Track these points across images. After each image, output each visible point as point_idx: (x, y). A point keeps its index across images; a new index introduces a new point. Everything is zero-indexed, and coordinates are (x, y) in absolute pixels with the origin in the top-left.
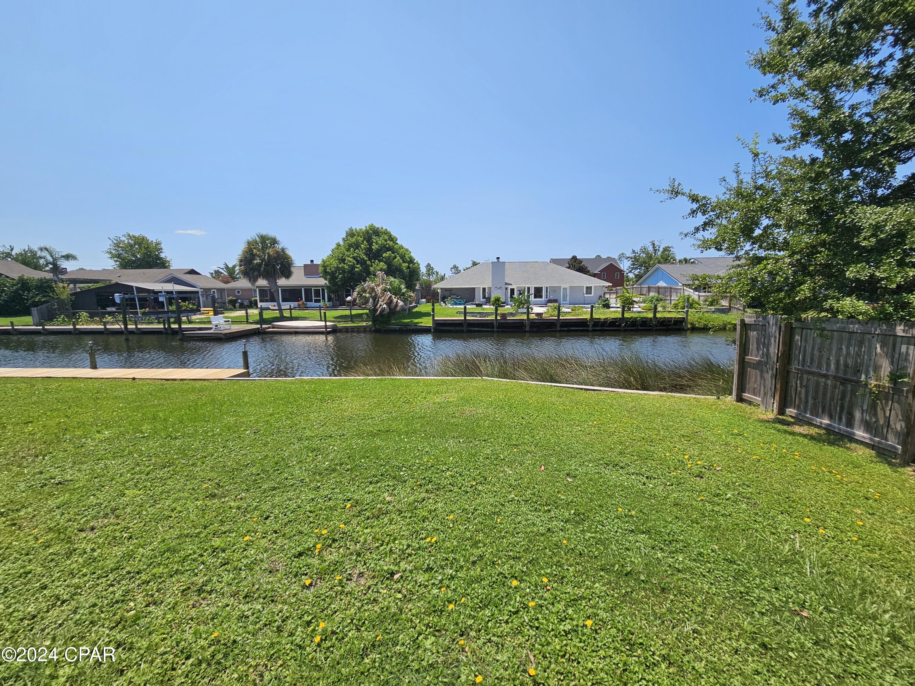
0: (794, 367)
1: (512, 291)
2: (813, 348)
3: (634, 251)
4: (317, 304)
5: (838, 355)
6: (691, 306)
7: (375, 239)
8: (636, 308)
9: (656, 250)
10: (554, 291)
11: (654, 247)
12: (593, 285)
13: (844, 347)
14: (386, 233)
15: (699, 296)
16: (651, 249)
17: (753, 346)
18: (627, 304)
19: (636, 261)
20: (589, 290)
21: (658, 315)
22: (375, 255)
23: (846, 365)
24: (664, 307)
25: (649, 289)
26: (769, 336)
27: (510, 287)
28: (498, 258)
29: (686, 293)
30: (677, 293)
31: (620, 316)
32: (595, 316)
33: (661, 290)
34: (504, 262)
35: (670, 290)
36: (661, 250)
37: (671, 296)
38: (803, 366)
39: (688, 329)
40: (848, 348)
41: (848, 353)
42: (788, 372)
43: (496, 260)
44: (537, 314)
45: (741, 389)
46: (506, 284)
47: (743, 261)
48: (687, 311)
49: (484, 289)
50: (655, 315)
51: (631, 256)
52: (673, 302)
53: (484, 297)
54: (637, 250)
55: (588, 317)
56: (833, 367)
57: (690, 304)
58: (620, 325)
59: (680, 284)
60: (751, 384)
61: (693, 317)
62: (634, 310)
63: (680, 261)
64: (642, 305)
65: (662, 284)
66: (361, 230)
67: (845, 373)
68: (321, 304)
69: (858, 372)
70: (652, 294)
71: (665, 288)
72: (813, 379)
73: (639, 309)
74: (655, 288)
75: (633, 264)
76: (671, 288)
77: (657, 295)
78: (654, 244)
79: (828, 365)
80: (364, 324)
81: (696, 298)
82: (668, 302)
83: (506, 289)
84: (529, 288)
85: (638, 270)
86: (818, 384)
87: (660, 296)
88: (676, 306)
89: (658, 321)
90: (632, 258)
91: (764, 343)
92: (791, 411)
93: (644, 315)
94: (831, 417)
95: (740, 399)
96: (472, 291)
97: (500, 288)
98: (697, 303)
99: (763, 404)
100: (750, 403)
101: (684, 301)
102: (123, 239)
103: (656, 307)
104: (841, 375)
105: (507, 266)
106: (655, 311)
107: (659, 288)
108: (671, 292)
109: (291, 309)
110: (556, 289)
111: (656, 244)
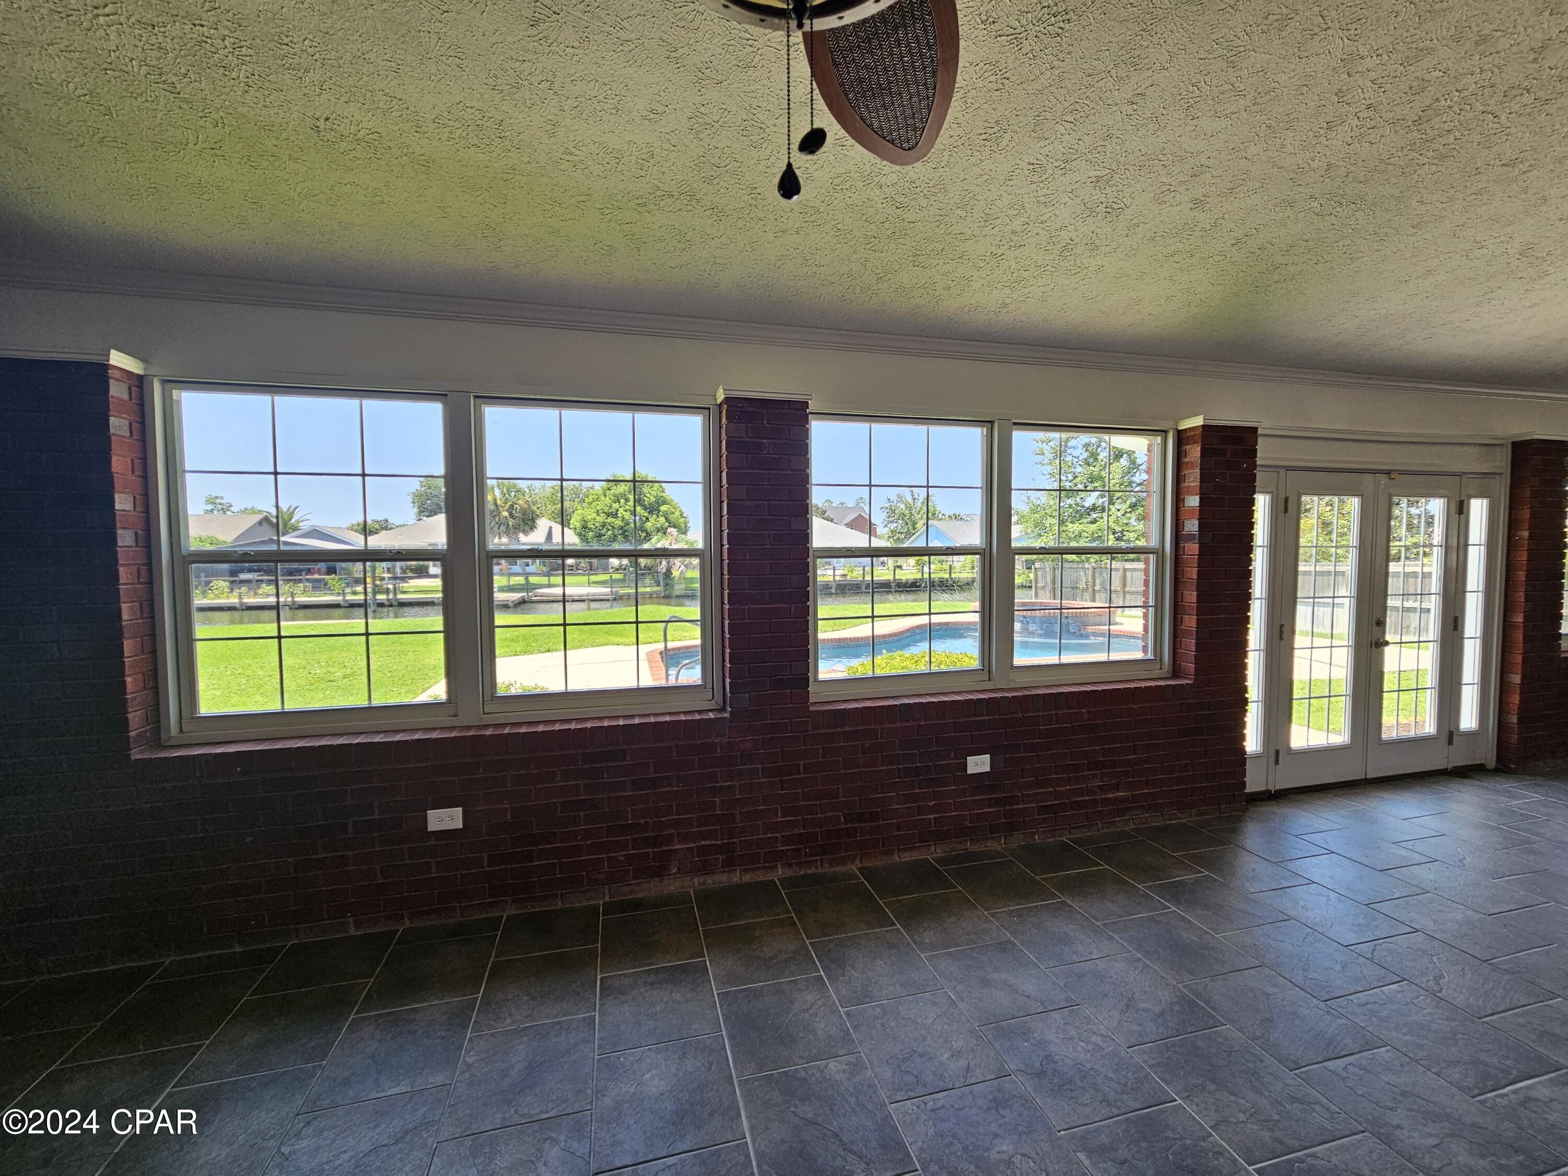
17: (1040, 579)
19: (892, 513)
31: (919, 577)
32: (897, 577)
42: (1055, 589)
58: (919, 586)
66: (623, 477)
69: (1077, 583)
75: (889, 517)
80: (648, 589)
90: (887, 508)
91: (1044, 576)
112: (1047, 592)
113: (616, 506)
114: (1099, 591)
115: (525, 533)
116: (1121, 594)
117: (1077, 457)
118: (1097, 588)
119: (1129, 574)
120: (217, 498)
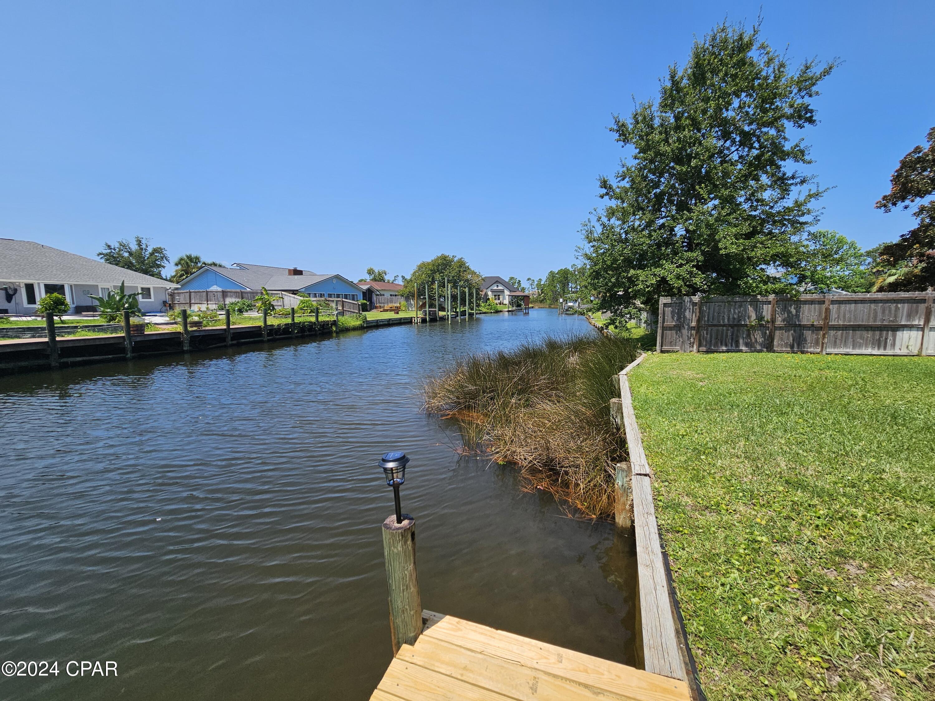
0: (703, 323)
2: (714, 312)
3: (109, 246)
13: (732, 310)
16: (134, 247)
23: (734, 319)
26: (685, 308)
32: (269, 323)
36: (150, 250)
38: (708, 322)
40: (734, 310)
41: (735, 312)
42: (699, 327)
45: (662, 345)
55: (261, 324)
56: (726, 320)
67: (734, 322)
69: (740, 320)
72: (715, 328)
79: (724, 320)
86: (718, 330)
91: (677, 313)
92: (702, 349)
99: (681, 350)
100: (669, 352)
104: (731, 323)
111: (144, 241)
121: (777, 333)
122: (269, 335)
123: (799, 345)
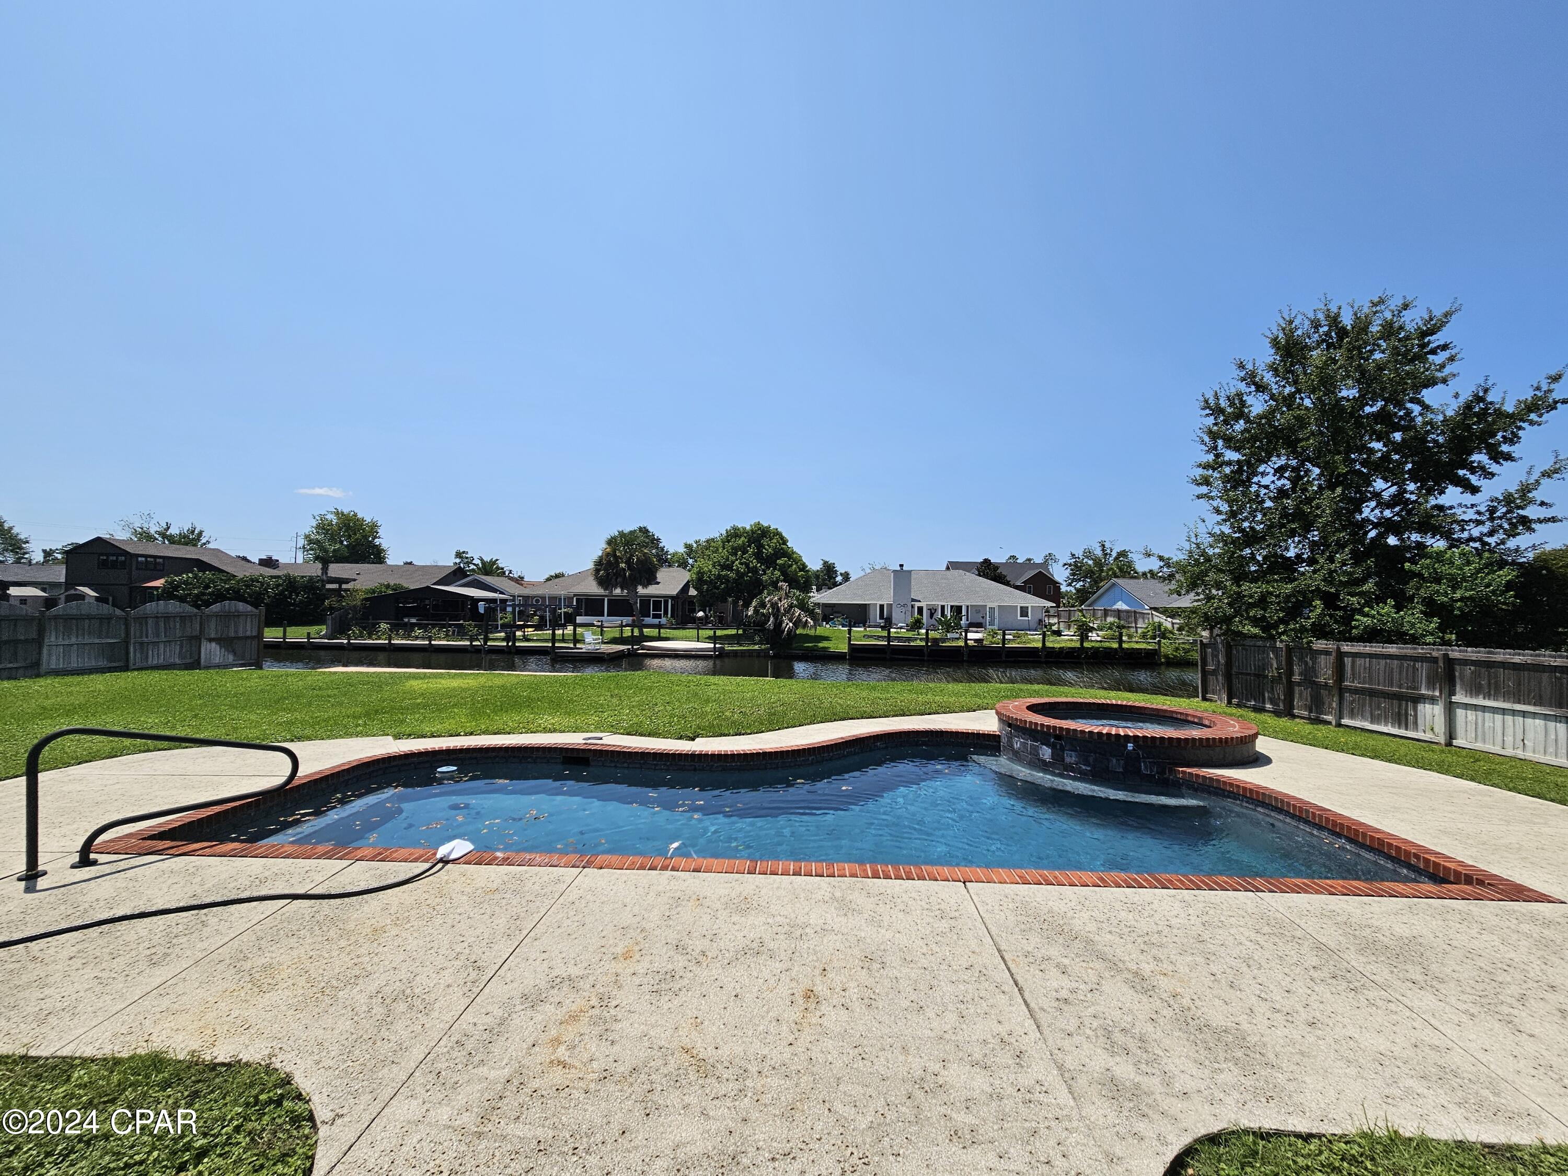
0: (1235, 670)
1: (920, 610)
2: (1242, 657)
3: (1073, 555)
4: (656, 621)
5: (1255, 661)
6: (1163, 636)
7: (765, 542)
8: (1093, 636)
9: (1106, 554)
10: (978, 612)
11: (1103, 550)
12: (1029, 605)
13: (1257, 656)
14: (777, 533)
15: (1173, 624)
16: (1098, 552)
17: (1209, 659)
18: (1084, 631)
19: (1077, 569)
20: (1024, 611)
21: (1125, 646)
22: (769, 562)
23: (1258, 667)
24: (1130, 636)
25: (1106, 613)
27: (917, 604)
28: (901, 566)
29: (1156, 620)
30: (1143, 618)
31: (1078, 645)
32: (1048, 644)
33: (1122, 615)
34: (910, 572)
35: (1135, 615)
36: (1114, 554)
37: (1136, 623)
38: (1238, 669)
39: (1162, 663)
42: (1231, 675)
43: (899, 568)
44: (976, 640)
45: (1205, 692)
46: (913, 600)
47: (1202, 596)
48: (1159, 641)
49: (882, 607)
50: (1120, 645)
51: (1069, 562)
52: (1140, 631)
53: (882, 617)
54: (1079, 553)
55: (1040, 645)
56: (1252, 668)
57: (1161, 633)
58: (1078, 657)
59: (1147, 607)
60: (1210, 688)
61: (1167, 648)
62: (1093, 639)
63: (1144, 574)
64: (1100, 633)
65: (1121, 606)
66: (744, 529)
67: (1258, 671)
68: (663, 620)
69: (1264, 669)
70: (1110, 619)
71: (1127, 612)
72: (1244, 677)
73: (1099, 639)
74: (1114, 611)
75: (1073, 574)
76: (1135, 612)
77: (1117, 620)
78: (1103, 546)
79: (1250, 668)
80: (756, 647)
81: (1169, 626)
82: (1133, 630)
83: (913, 607)
84: (943, 607)
85: (1081, 583)
86: (1246, 680)
87: (1122, 622)
88: (1144, 636)
89: (1125, 653)
90: (1070, 565)
91: (1215, 656)
92: (1235, 701)
93: (1107, 645)
94: (1255, 701)
95: (1205, 699)
96: (864, 608)
97: (904, 606)
98: (1171, 632)
99: (1218, 699)
100: (1211, 700)
101: (1155, 629)
102: (330, 517)
103: (1121, 635)
104: (1256, 672)
105: (913, 576)
106: (1121, 642)
107: (1119, 611)
108: (1135, 617)
109: (622, 626)
110: (979, 609)
111: (1107, 545)
112: (1220, 678)
113: (732, 558)
114: (1299, 684)
115: (645, 586)
116: (1335, 692)
117: (1266, 487)
118: (1296, 678)
119: (1348, 661)
120: (464, 552)
121: (1297, 689)
122: (1046, 656)
123: (1317, 707)
